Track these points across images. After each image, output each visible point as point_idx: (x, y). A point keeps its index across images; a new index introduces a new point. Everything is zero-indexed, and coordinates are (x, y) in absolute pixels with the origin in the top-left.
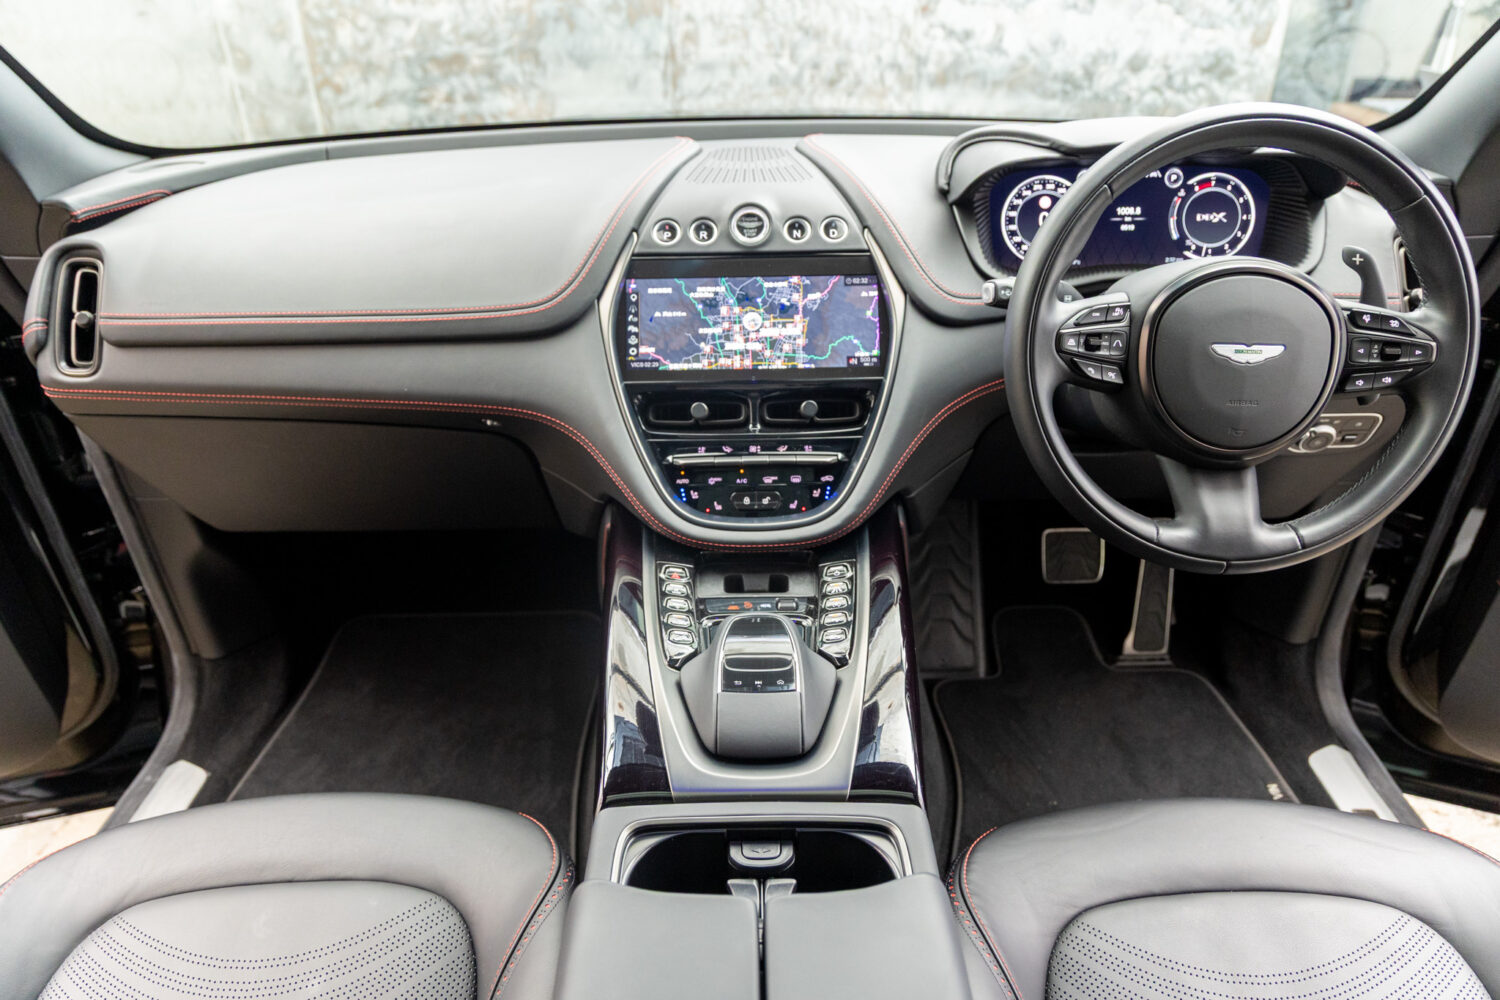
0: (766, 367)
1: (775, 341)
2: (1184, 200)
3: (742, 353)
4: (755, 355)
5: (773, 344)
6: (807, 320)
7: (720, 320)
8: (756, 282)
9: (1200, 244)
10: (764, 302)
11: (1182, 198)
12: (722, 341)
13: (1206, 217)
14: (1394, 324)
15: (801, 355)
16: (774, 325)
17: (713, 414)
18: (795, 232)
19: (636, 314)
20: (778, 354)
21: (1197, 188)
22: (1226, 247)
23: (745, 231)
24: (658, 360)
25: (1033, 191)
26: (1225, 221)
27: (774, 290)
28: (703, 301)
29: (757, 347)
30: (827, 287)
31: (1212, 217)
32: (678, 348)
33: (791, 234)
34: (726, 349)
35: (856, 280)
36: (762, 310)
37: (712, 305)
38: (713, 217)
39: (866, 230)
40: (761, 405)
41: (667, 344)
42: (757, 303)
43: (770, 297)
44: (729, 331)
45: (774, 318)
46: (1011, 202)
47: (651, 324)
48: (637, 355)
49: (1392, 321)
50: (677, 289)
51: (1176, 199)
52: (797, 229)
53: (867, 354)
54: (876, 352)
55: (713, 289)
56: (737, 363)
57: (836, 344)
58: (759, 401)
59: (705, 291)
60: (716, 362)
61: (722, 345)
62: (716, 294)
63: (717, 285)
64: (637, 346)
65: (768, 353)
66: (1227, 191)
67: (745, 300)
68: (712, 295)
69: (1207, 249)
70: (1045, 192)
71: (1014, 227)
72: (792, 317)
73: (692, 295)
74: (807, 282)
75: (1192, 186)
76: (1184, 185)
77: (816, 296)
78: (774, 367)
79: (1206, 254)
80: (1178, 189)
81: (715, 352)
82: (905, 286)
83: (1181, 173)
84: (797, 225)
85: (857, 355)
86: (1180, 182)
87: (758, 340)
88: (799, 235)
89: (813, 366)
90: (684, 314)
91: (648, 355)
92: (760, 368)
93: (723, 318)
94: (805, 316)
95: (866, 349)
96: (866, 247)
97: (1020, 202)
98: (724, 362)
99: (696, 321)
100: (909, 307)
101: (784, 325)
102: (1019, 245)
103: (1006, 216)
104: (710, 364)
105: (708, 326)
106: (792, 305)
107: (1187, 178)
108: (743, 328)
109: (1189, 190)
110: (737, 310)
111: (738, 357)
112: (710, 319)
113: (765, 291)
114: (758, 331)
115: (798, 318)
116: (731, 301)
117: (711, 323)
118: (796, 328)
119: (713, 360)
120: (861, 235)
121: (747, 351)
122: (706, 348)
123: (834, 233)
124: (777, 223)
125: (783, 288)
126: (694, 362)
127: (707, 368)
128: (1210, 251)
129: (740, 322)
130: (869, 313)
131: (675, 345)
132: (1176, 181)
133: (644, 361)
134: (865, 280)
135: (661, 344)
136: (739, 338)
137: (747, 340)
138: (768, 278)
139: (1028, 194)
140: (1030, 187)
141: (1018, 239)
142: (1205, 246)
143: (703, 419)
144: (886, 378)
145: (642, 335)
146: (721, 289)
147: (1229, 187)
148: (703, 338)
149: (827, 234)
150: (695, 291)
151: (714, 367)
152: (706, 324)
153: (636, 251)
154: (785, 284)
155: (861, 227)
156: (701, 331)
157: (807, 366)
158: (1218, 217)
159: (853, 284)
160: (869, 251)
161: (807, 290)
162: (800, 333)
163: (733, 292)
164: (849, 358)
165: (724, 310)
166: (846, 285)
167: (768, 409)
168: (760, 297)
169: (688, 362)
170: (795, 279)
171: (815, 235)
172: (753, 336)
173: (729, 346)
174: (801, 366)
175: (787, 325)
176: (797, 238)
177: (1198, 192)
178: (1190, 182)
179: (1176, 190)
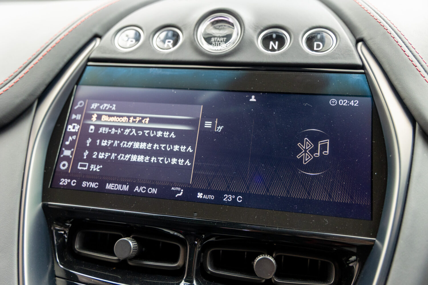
17: (140, 255)
18: (272, 43)
23: (213, 40)
33: (266, 45)
38: (179, 25)
39: (360, 44)
40: (204, 249)
52: (274, 41)
58: (198, 250)
82: (415, 114)
84: (274, 36)
88: (276, 47)
96: (359, 62)
100: (420, 142)
120: (353, 48)
123: (318, 46)
124: (250, 31)
143: (131, 259)
144: (382, 241)
149: (311, 47)
153: (93, 56)
155: (354, 41)
160: (363, 67)
167: (213, 253)
171: (296, 46)
176: (273, 50)
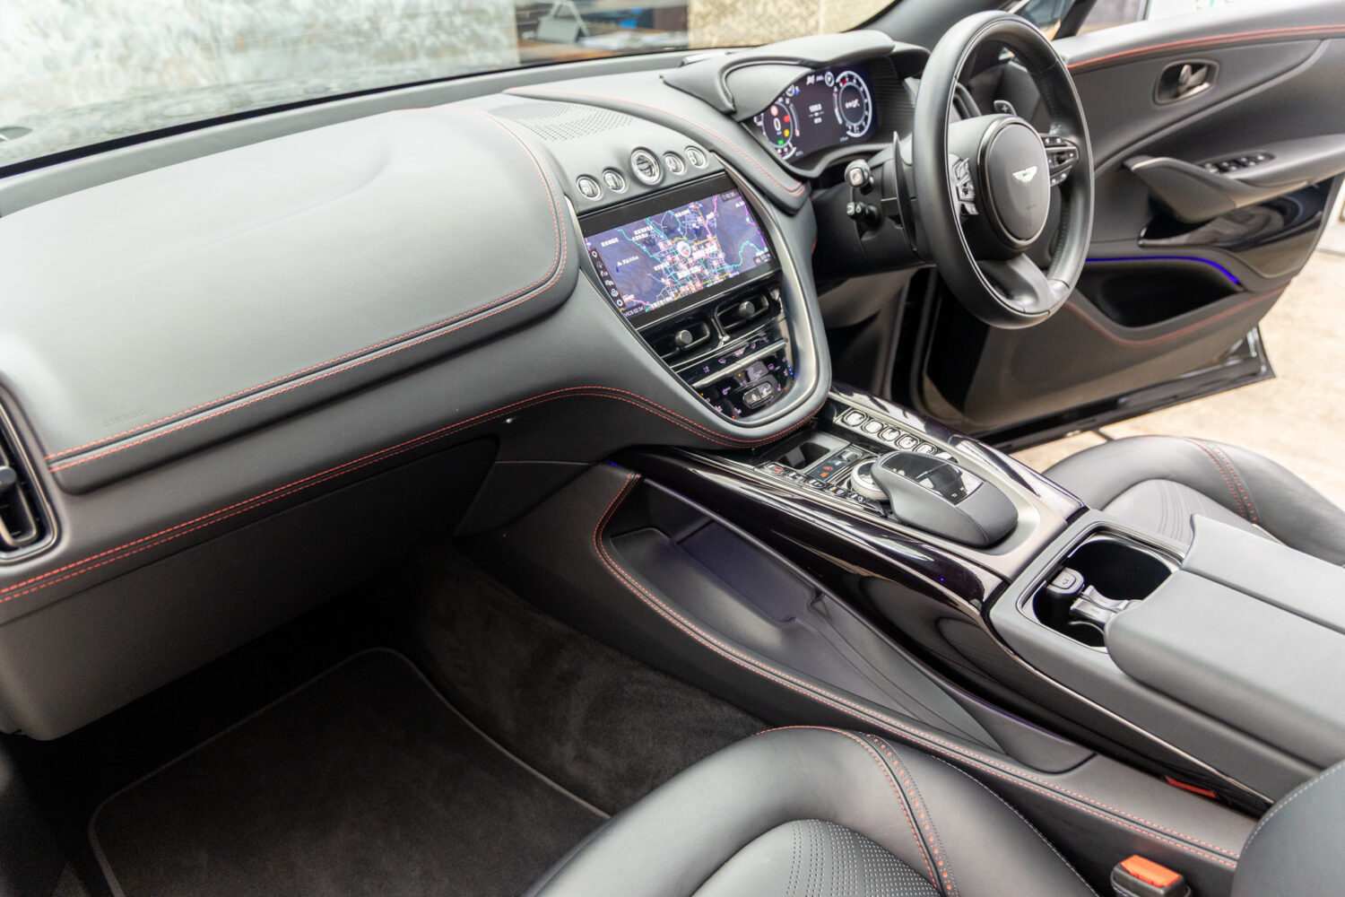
0: (711, 284)
1: (706, 260)
2: (838, 94)
3: (691, 278)
4: (700, 277)
5: (706, 263)
6: (715, 237)
7: (663, 255)
8: (669, 214)
9: (853, 124)
10: (683, 230)
11: (836, 92)
12: (673, 272)
13: (850, 104)
15: (727, 267)
16: (699, 248)
19: (604, 269)
20: (713, 271)
21: (841, 84)
22: (864, 123)
23: (644, 172)
24: (640, 305)
26: (858, 105)
27: (683, 218)
28: (644, 242)
29: (697, 269)
30: (714, 206)
31: (852, 104)
32: (649, 289)
34: (680, 277)
35: (728, 196)
36: (685, 238)
37: (650, 243)
39: (713, 153)
41: (639, 287)
42: (679, 232)
43: (684, 225)
44: (673, 262)
45: (696, 241)
47: (620, 274)
48: (624, 306)
50: (620, 236)
51: (834, 94)
53: (763, 252)
54: (766, 250)
55: (644, 230)
56: (693, 287)
57: (741, 251)
59: (640, 233)
60: (679, 292)
61: (677, 277)
62: (649, 232)
63: (646, 225)
64: (619, 297)
65: (706, 272)
67: (670, 232)
68: (647, 235)
72: (706, 238)
73: (633, 239)
74: (700, 205)
75: (839, 83)
77: (710, 216)
78: (716, 282)
81: (675, 283)
83: (832, 75)
85: (757, 255)
86: (834, 82)
87: (696, 263)
89: (738, 273)
90: (637, 258)
91: (631, 302)
92: (708, 286)
93: (664, 252)
94: (713, 235)
95: (762, 249)
96: (722, 167)
98: (683, 290)
99: (648, 262)
101: (704, 245)
104: (676, 295)
105: (659, 263)
106: (701, 227)
107: (835, 79)
108: (681, 257)
109: (839, 86)
110: (669, 243)
111: (690, 283)
112: (656, 256)
113: (678, 220)
114: (691, 256)
115: (709, 237)
116: (662, 236)
117: (659, 259)
118: (713, 247)
119: (676, 291)
120: (714, 159)
121: (693, 275)
122: (666, 281)
124: (662, 160)
125: (687, 214)
126: (665, 297)
127: (676, 299)
128: (858, 128)
129: (677, 252)
130: (748, 220)
131: (646, 287)
132: (831, 81)
133: (632, 308)
134: (733, 194)
135: (636, 290)
136: (682, 266)
137: (689, 266)
138: (675, 210)
142: (855, 125)
145: (618, 286)
146: (650, 228)
148: (659, 274)
150: (634, 236)
151: (679, 296)
152: (656, 262)
153: (578, 211)
154: (687, 212)
155: (710, 152)
156: (656, 268)
157: (735, 274)
158: (855, 103)
159: (727, 199)
160: (726, 170)
161: (704, 212)
162: (716, 249)
163: (659, 228)
164: (755, 259)
165: (661, 246)
166: (724, 201)
168: (678, 227)
169: (661, 298)
170: (692, 205)
172: (690, 261)
173: (680, 275)
174: (731, 276)
175: (707, 245)
176: (676, 171)
177: (842, 87)
178: (838, 80)
179: (833, 88)
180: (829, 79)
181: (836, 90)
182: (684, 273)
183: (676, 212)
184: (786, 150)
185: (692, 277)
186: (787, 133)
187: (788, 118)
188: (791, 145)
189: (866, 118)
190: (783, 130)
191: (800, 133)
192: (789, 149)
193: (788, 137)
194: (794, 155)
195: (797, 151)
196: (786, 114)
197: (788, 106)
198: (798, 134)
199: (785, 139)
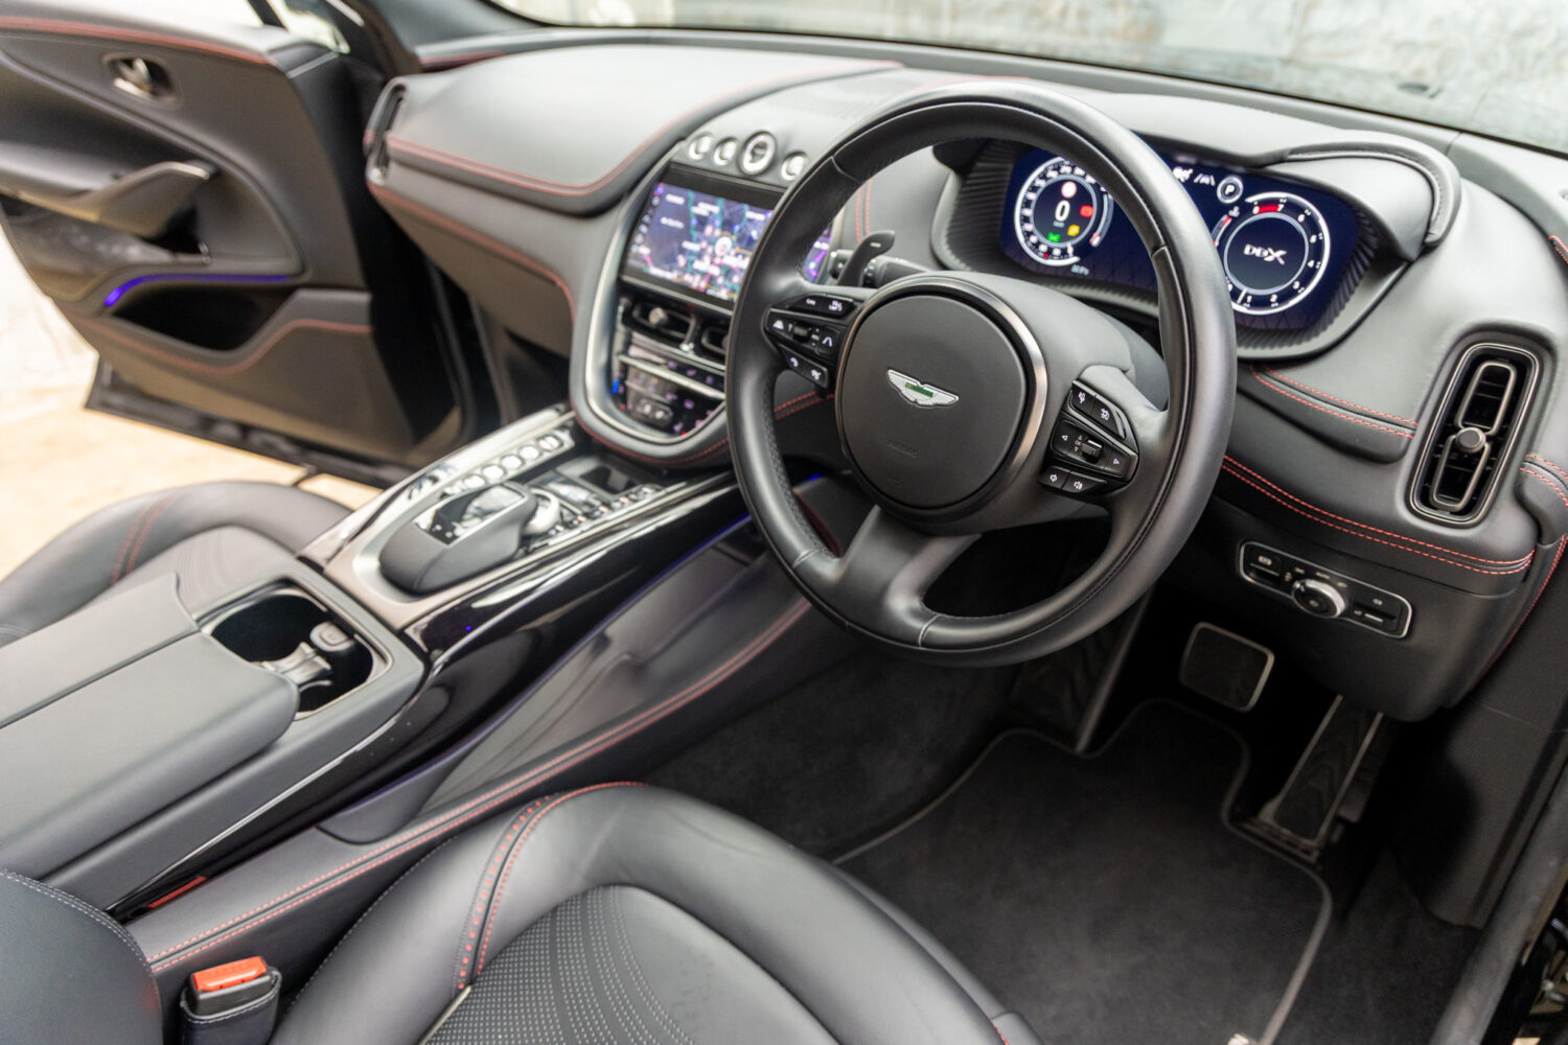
1: (730, 270)
2: (1235, 221)
4: (711, 280)
5: (728, 272)
7: (702, 238)
8: (743, 209)
9: (1239, 285)
10: (740, 231)
11: (1233, 218)
12: (695, 258)
13: (1257, 251)
14: (1105, 415)
16: (737, 255)
17: (663, 324)
19: (651, 217)
21: (1256, 210)
22: (1274, 298)
23: (755, 158)
24: (646, 262)
25: (1060, 173)
26: (1282, 262)
28: (699, 217)
29: (715, 271)
31: (1266, 253)
32: (663, 255)
33: (788, 169)
34: (694, 266)
36: (734, 238)
37: (703, 221)
40: (703, 328)
41: (658, 249)
42: (734, 230)
44: (703, 250)
45: (740, 248)
46: (1034, 182)
47: (657, 228)
48: (635, 253)
49: (1103, 410)
50: (686, 200)
51: (1224, 218)
55: (710, 208)
56: (696, 282)
59: (703, 209)
60: (683, 276)
61: (693, 262)
62: (711, 213)
63: (713, 203)
64: (639, 245)
65: (720, 280)
66: (1298, 222)
67: (727, 226)
68: (706, 213)
69: (1247, 295)
70: (1072, 177)
71: (1029, 212)
73: (694, 209)
75: (1252, 206)
76: (1241, 203)
79: (1244, 300)
80: (1231, 207)
81: (686, 267)
83: (1241, 185)
86: (1236, 198)
87: (719, 266)
90: (679, 225)
91: (643, 255)
92: (709, 292)
93: (705, 237)
97: (1042, 184)
98: (688, 278)
99: (686, 234)
101: (740, 256)
102: (1028, 234)
103: (1025, 198)
104: (678, 277)
105: (692, 241)
107: (1247, 193)
108: (714, 252)
109: (1246, 209)
110: (718, 232)
111: (699, 277)
112: (695, 234)
113: (745, 220)
114: (722, 257)
116: (717, 223)
117: (695, 239)
119: (682, 274)
121: (707, 274)
122: (682, 261)
124: (779, 155)
125: (761, 221)
126: (669, 271)
127: (675, 280)
128: (1249, 299)
129: (715, 244)
130: (812, 265)
132: (1231, 195)
133: (638, 260)
135: (655, 248)
136: (707, 259)
137: (711, 263)
138: (753, 208)
139: (1053, 174)
140: (1057, 168)
141: (1029, 227)
142: (1245, 290)
146: (715, 209)
147: (1301, 218)
148: (683, 251)
150: (697, 206)
151: (679, 281)
152: (690, 239)
153: (673, 159)
154: (763, 218)
156: (685, 244)
158: (1274, 255)
163: (722, 214)
165: (709, 230)
167: (709, 334)
168: (739, 224)
169: (665, 270)
172: (717, 261)
173: (697, 264)
175: (746, 258)
177: (1257, 215)
178: (1250, 200)
179: (1228, 208)
180: (1230, 189)
181: (1235, 212)
182: (701, 265)
183: (751, 210)
184: (1057, 252)
185: (704, 274)
186: (1074, 230)
187: (1089, 212)
188: (1070, 250)
189: (1284, 297)
190: (1068, 223)
191: (1102, 243)
192: (1064, 253)
193: (1071, 238)
194: (1070, 267)
195: (1077, 264)
196: (1091, 205)
197: (1100, 195)
198: (1095, 241)
199: (1065, 237)
